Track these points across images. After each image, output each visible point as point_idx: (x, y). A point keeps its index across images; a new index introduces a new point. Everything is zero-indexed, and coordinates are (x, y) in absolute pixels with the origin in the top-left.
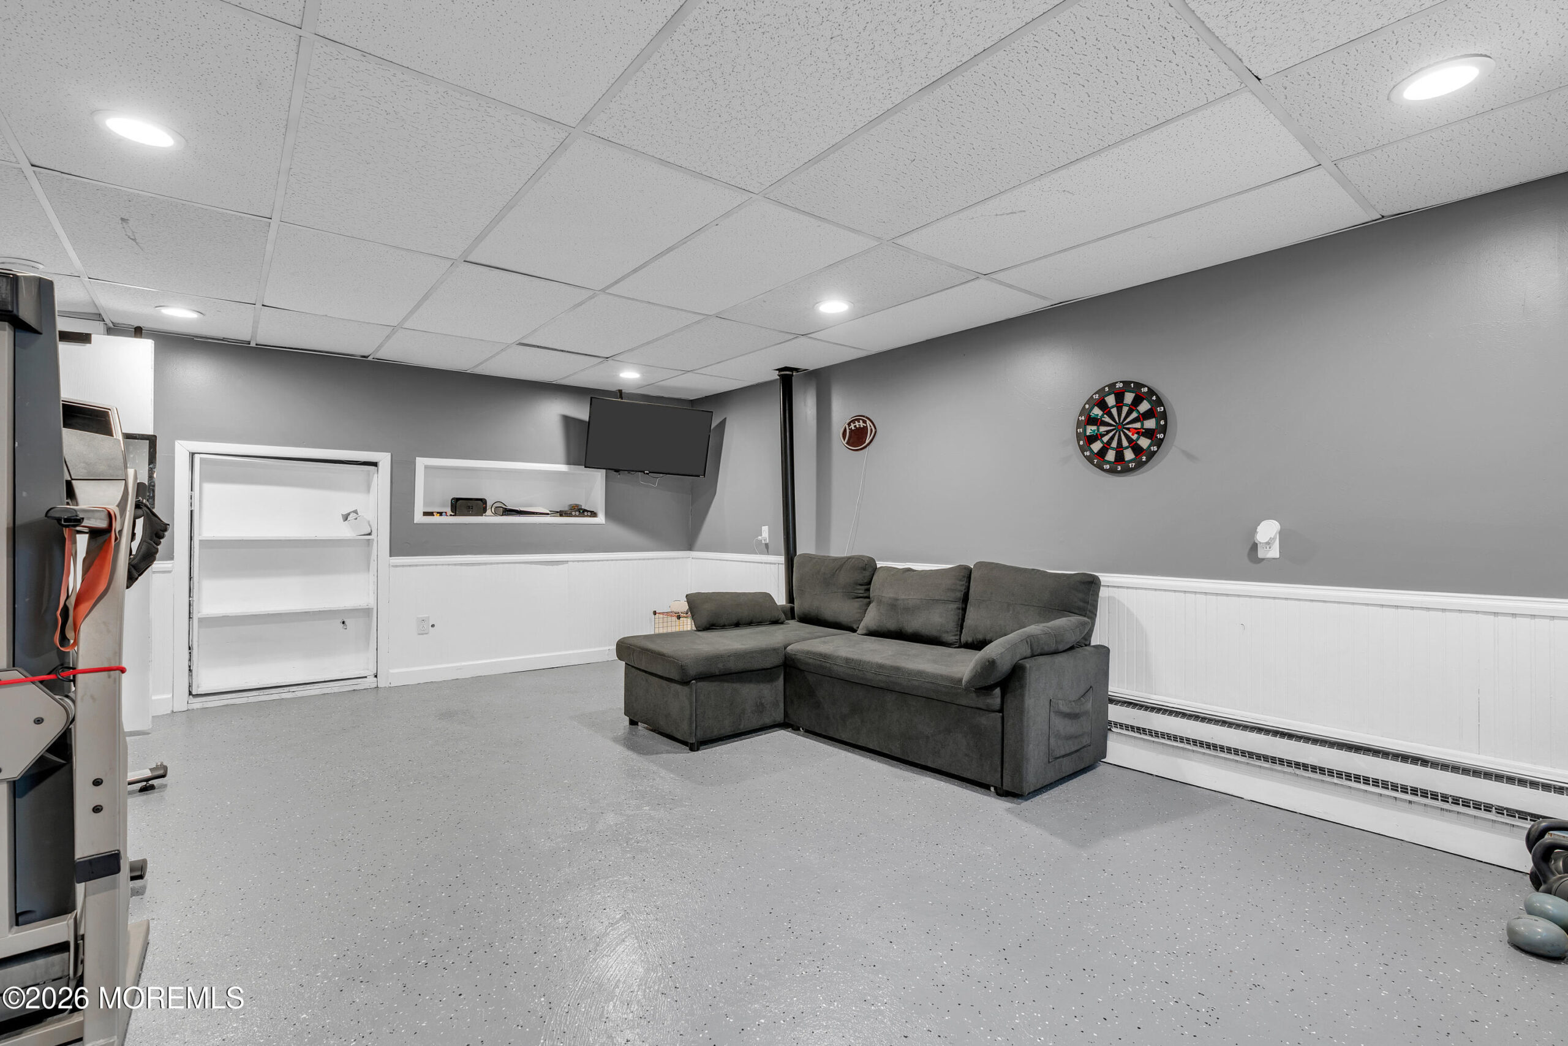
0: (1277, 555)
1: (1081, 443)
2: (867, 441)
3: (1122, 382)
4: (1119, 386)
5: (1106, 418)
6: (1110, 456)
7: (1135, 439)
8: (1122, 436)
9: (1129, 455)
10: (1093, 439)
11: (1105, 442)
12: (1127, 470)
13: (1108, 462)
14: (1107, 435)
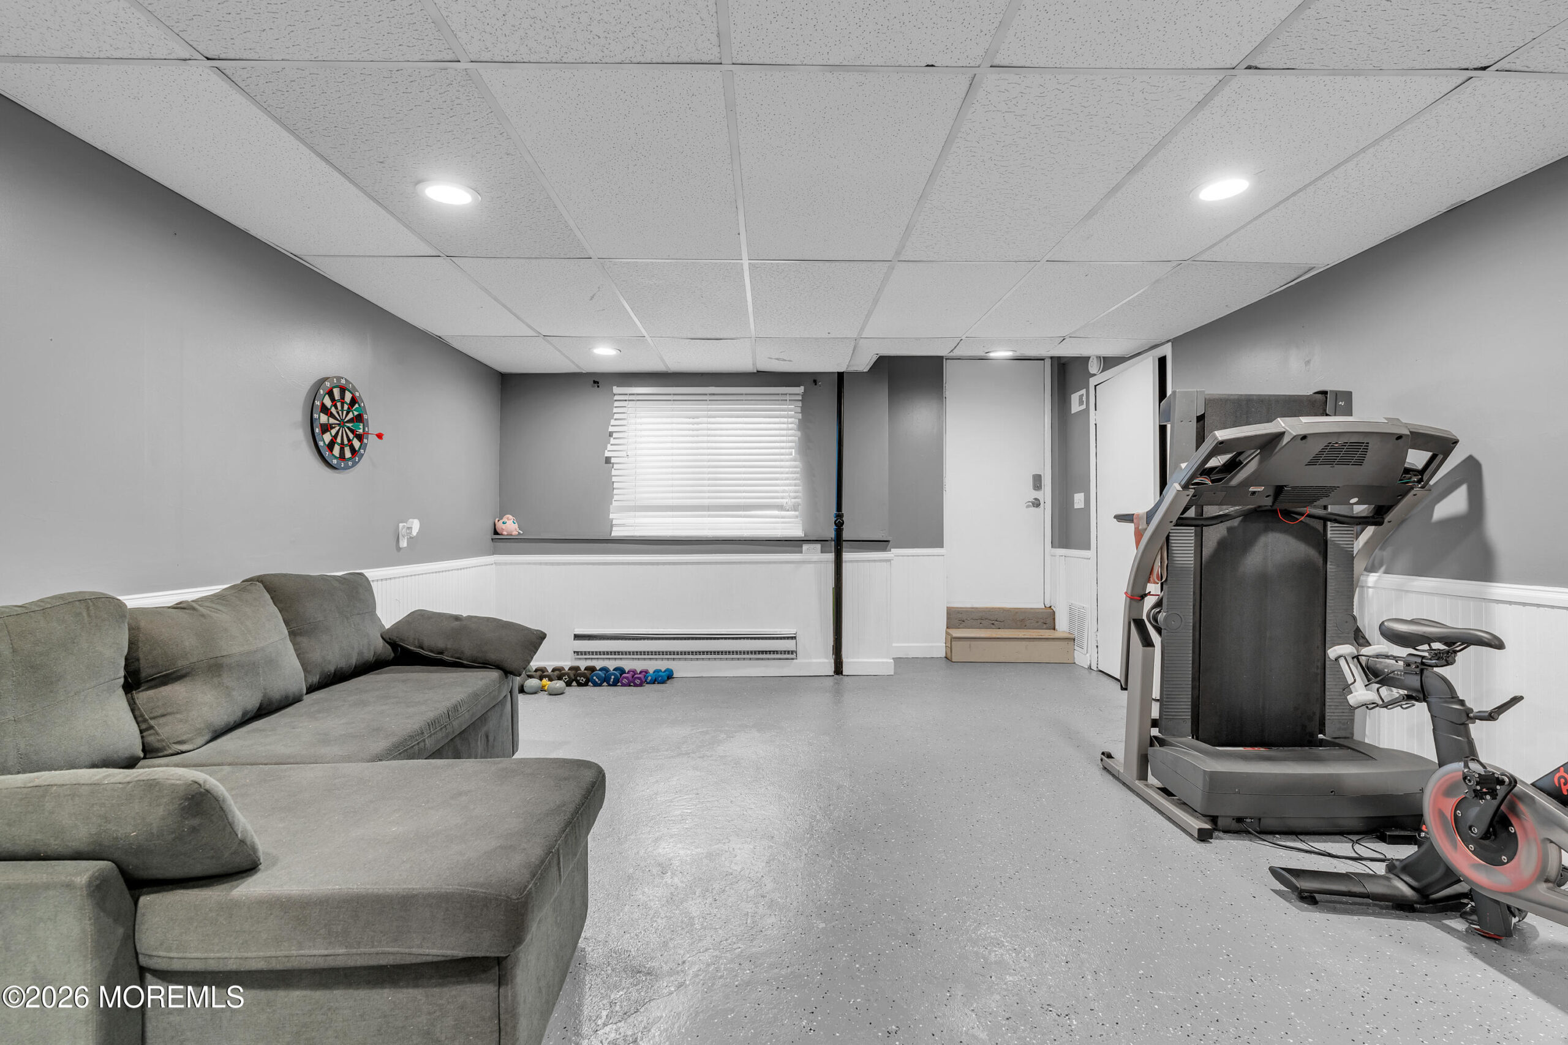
0: (406, 546)
1: (317, 431)
3: (345, 379)
4: (343, 381)
5: (333, 410)
6: (336, 450)
7: (351, 439)
8: (344, 432)
9: (348, 454)
10: (326, 428)
11: (333, 435)
12: (347, 468)
13: (336, 457)
14: (334, 427)
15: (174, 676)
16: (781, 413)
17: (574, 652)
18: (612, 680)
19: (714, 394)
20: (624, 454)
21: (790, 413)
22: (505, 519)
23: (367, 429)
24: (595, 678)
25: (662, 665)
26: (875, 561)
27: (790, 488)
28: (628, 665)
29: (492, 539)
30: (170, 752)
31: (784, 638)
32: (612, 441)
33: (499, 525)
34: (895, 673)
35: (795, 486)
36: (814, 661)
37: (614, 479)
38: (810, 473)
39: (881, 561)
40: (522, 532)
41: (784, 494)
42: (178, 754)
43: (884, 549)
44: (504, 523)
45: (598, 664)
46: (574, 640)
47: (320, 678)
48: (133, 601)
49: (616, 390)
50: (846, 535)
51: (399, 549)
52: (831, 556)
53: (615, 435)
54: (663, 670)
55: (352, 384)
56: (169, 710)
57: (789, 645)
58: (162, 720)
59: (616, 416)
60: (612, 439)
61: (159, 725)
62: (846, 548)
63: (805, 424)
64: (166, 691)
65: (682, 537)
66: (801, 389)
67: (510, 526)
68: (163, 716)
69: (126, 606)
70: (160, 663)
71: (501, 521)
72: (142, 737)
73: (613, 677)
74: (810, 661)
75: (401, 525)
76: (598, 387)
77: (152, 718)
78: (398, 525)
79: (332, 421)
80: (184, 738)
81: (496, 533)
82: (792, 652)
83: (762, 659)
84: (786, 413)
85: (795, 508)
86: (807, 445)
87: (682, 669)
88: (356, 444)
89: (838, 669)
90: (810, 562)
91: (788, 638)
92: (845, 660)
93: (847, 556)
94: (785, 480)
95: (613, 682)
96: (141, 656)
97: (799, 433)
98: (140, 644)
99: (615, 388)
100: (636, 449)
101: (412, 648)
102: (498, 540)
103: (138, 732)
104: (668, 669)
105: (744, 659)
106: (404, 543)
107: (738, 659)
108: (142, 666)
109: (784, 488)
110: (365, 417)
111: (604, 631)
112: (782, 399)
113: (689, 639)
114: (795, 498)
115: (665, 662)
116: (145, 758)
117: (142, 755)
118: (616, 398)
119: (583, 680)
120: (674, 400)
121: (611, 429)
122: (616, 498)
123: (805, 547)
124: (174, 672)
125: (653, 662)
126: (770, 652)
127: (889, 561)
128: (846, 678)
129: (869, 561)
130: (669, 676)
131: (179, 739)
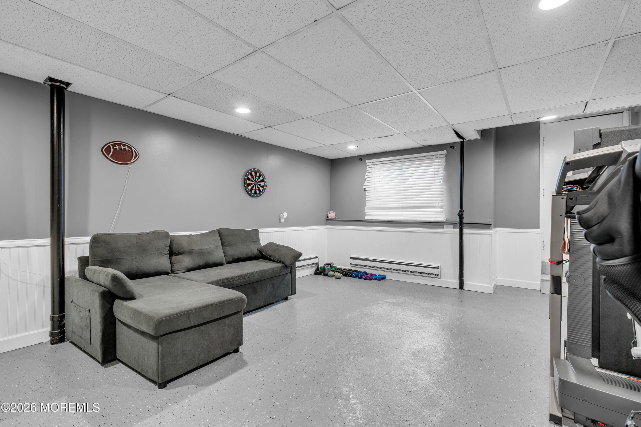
0: (283, 221)
1: (246, 186)
2: (132, 161)
3: (257, 169)
4: (256, 170)
5: (252, 179)
6: (253, 191)
7: (259, 187)
8: (256, 186)
9: (258, 192)
10: (249, 185)
11: (252, 187)
12: (257, 196)
13: (253, 193)
14: (252, 184)
15: (180, 253)
16: (435, 164)
17: (350, 264)
18: (359, 276)
19: (406, 159)
20: (370, 186)
21: (439, 163)
22: (330, 213)
23: (265, 184)
24: (353, 274)
25: (382, 273)
26: (482, 234)
27: (439, 198)
28: (369, 271)
29: (326, 220)
30: (176, 272)
31: (434, 268)
32: (366, 182)
33: (329, 215)
34: (494, 292)
35: (442, 197)
36: (449, 280)
37: (366, 197)
38: (450, 190)
39: (485, 234)
40: (336, 217)
41: (436, 201)
42: (177, 273)
43: (488, 228)
44: (330, 214)
45: (358, 269)
46: (350, 259)
47: (232, 260)
48: (171, 234)
49: (367, 161)
50: (465, 221)
51: (280, 222)
52: (457, 231)
53: (367, 179)
54: (382, 275)
55: (260, 170)
56: (178, 262)
57: (436, 271)
58: (176, 264)
59: (367, 172)
60: (366, 181)
61: (175, 265)
62: (465, 227)
63: (448, 167)
64: (178, 257)
65: (397, 220)
66: (445, 152)
67: (332, 215)
68: (176, 263)
69: (169, 234)
70: (177, 249)
71: (329, 213)
72: (172, 268)
73: (360, 275)
74: (447, 280)
75: (281, 214)
76: (362, 160)
77: (174, 263)
78: (280, 215)
79: (251, 182)
80: (179, 269)
81: (328, 218)
82: (437, 275)
83: (424, 276)
84: (438, 163)
85: (441, 207)
86: (448, 178)
87: (389, 276)
88: (261, 189)
89: (461, 286)
90: (447, 233)
91: (435, 268)
92: (465, 282)
93: (465, 231)
94: (437, 195)
95: (360, 277)
96: (173, 247)
97: (444, 172)
98: (174, 244)
99: (367, 160)
100: (374, 184)
101: (264, 254)
102: (328, 221)
103: (171, 266)
104: (384, 275)
105: (416, 275)
106: (282, 220)
107: (413, 275)
108: (173, 250)
109: (436, 198)
110: (265, 180)
111: (359, 257)
112: (436, 157)
113: (392, 263)
114: (441, 203)
115: (383, 272)
116: (171, 273)
117: (170, 272)
118: (367, 164)
119: (350, 275)
120: (389, 163)
121: (366, 177)
122: (367, 204)
123: (445, 226)
124: (180, 252)
125: (379, 272)
126: (427, 273)
127: (491, 234)
128: (464, 291)
129: (479, 234)
130: (384, 278)
131: (178, 270)
